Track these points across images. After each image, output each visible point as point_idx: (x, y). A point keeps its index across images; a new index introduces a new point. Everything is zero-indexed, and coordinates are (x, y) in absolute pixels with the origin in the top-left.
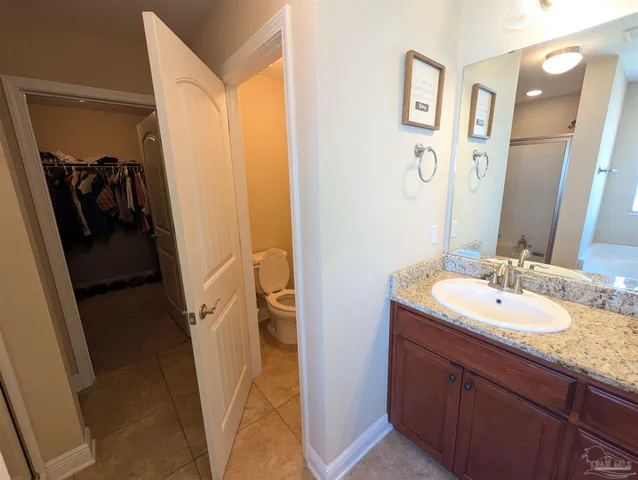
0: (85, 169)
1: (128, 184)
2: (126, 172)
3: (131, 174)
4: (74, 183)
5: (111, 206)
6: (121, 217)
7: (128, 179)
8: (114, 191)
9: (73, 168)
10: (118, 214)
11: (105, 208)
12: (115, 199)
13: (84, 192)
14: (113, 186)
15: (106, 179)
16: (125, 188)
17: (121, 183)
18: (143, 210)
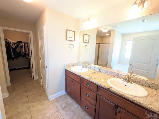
0: (14, 43)
3: (25, 45)
4: (11, 46)
9: (11, 43)
10: (21, 53)
11: (18, 51)
12: (20, 50)
13: (13, 48)
14: (20, 47)
15: (19, 45)
16: (23, 47)
17: (22, 46)
18: (27, 53)
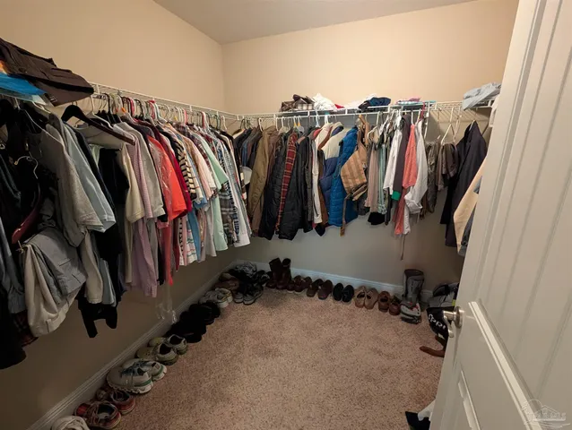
0: (339, 119)
1: (396, 144)
2: (398, 120)
4: (318, 142)
5: (358, 182)
6: (368, 203)
7: (398, 134)
8: (369, 156)
9: (326, 116)
10: (364, 197)
11: (349, 183)
12: (366, 171)
13: (327, 156)
14: (370, 147)
15: (363, 135)
16: (387, 151)
17: (385, 142)
18: (408, 197)
